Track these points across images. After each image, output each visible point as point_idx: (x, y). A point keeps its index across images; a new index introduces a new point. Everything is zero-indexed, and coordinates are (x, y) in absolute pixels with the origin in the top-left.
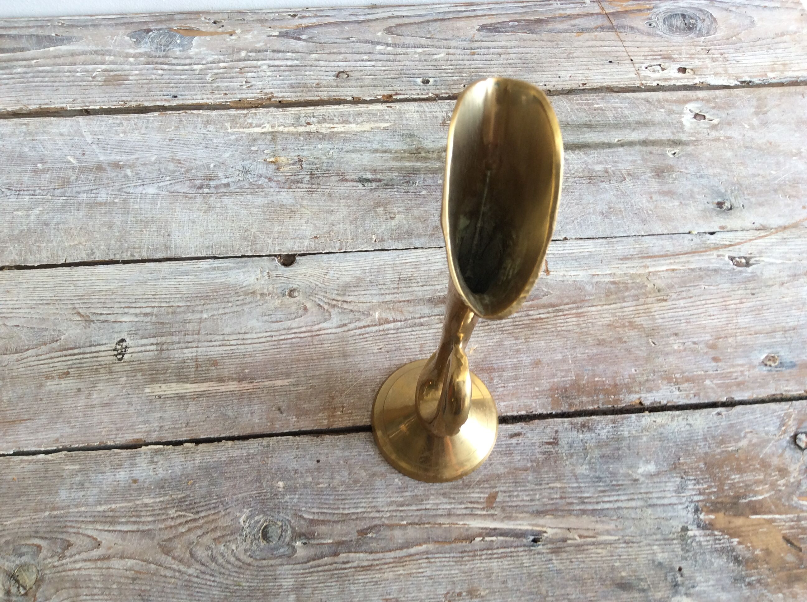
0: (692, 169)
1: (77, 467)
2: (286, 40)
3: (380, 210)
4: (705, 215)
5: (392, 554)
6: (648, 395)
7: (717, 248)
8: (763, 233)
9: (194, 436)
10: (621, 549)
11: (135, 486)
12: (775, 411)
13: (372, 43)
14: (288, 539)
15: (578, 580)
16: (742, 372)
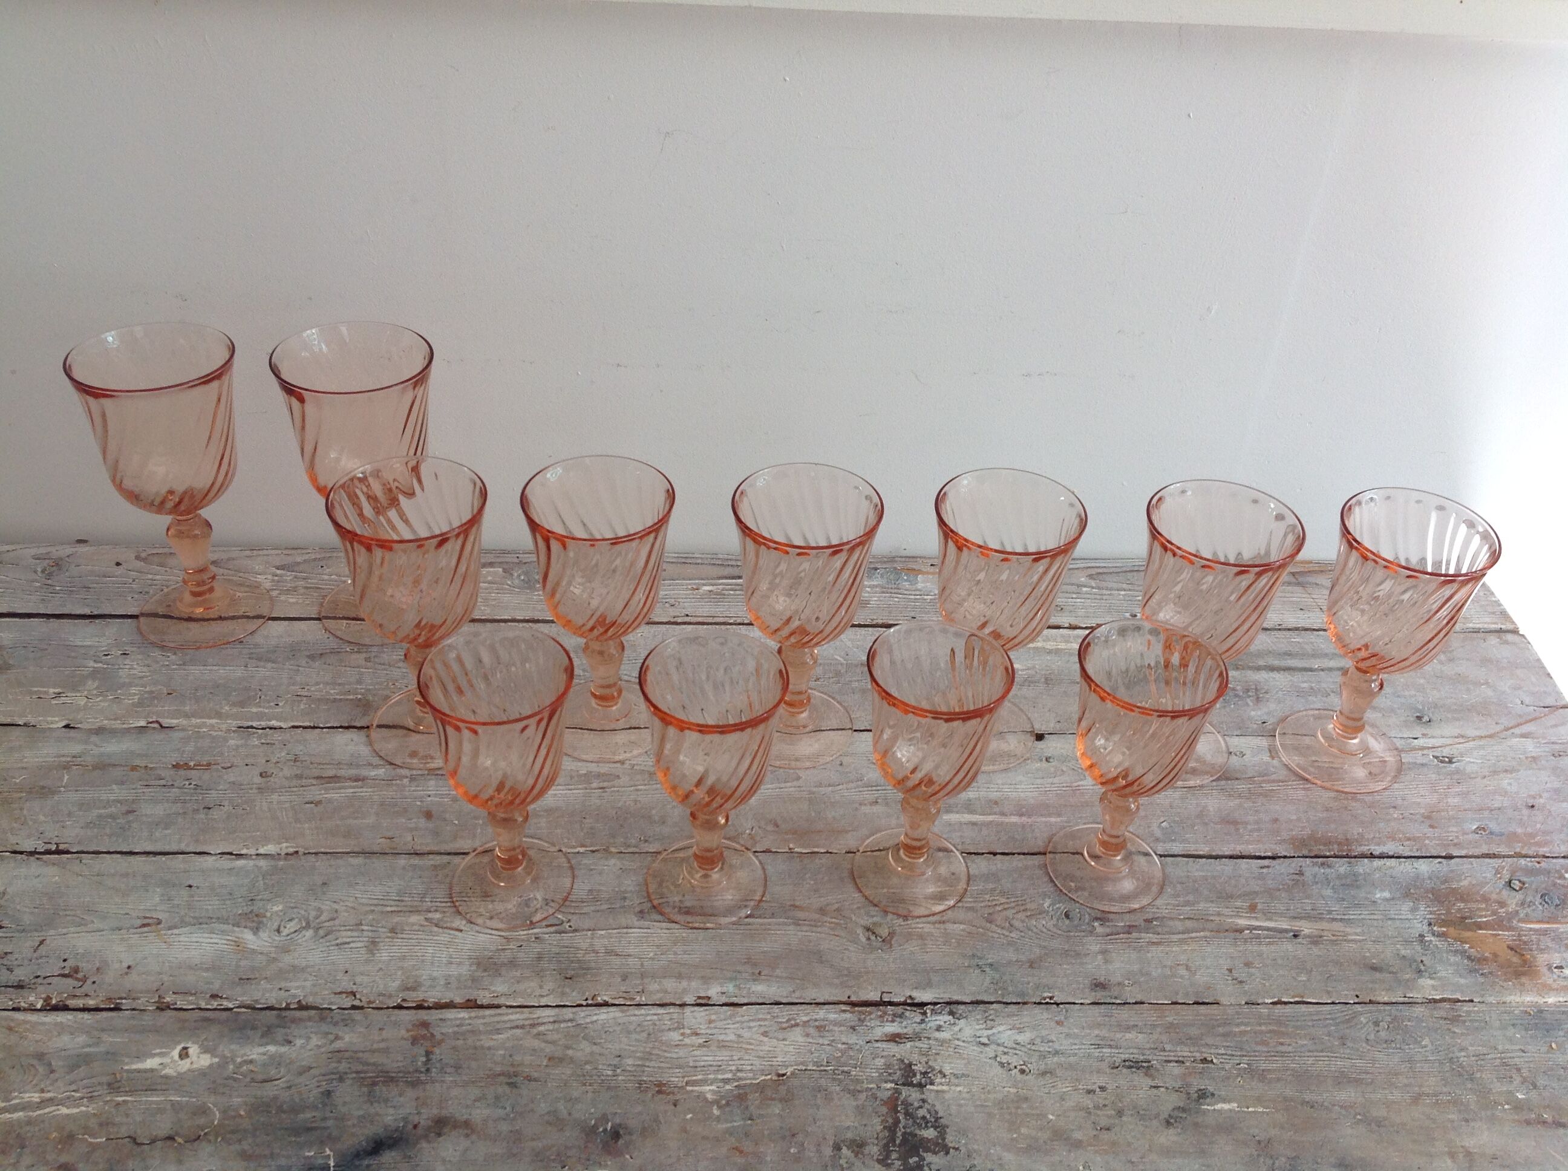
4: (1406, 724)
5: (1177, 936)
6: (1376, 848)
7: (1423, 748)
8: (1462, 740)
9: (992, 850)
10: (1369, 945)
11: (953, 877)
12: (1489, 864)
13: (1078, 586)
14: (1087, 921)
15: (1337, 963)
16: (1457, 837)
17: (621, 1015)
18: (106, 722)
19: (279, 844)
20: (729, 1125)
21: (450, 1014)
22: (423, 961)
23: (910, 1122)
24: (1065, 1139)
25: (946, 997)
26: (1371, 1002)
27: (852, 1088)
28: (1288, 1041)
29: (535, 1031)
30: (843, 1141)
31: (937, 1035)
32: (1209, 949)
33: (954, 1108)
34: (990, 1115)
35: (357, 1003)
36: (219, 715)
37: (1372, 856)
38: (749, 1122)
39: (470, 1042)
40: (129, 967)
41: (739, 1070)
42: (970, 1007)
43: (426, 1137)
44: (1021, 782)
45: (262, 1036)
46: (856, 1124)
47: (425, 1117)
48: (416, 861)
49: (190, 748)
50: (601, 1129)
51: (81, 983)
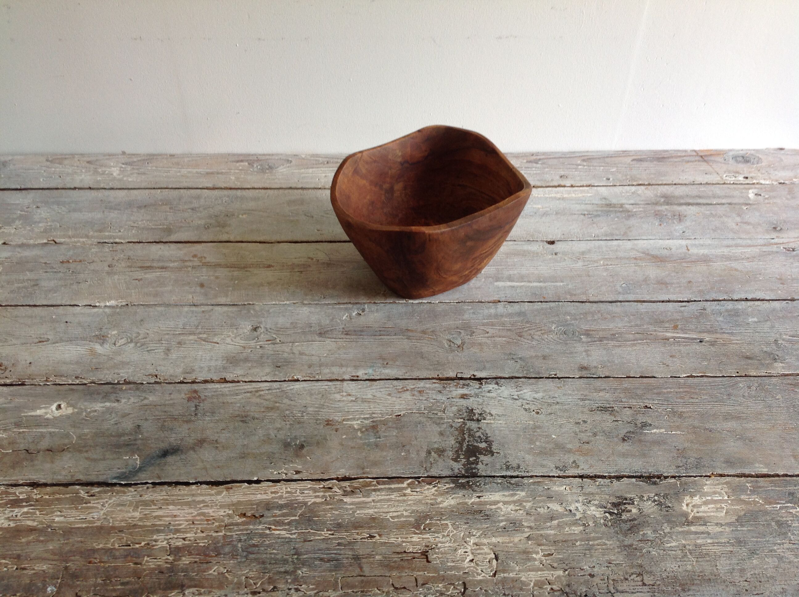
0: (757, 214)
1: (470, 307)
2: (531, 164)
3: (595, 225)
4: (767, 231)
5: (630, 342)
6: (750, 295)
7: (777, 244)
9: (522, 300)
10: (745, 346)
11: (499, 314)
13: (576, 165)
14: (577, 335)
15: (725, 355)
17: (307, 385)
18: (25, 241)
19: (117, 300)
20: (367, 441)
21: (209, 386)
22: (196, 359)
23: (472, 439)
24: (563, 448)
25: (494, 375)
26: (746, 376)
27: (438, 422)
28: (696, 396)
29: (257, 394)
30: (432, 449)
31: (488, 394)
32: (649, 349)
33: (497, 432)
34: (518, 436)
35: (158, 380)
36: (87, 236)
37: (747, 300)
38: (378, 439)
39: (221, 400)
40: (30, 363)
41: (374, 413)
42: (508, 380)
43: (193, 449)
44: (540, 265)
45: (103, 398)
46: (440, 440)
47: (193, 438)
48: (194, 309)
49: (71, 253)
50: (293, 444)
51: (3, 372)
